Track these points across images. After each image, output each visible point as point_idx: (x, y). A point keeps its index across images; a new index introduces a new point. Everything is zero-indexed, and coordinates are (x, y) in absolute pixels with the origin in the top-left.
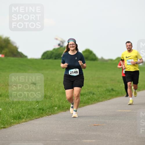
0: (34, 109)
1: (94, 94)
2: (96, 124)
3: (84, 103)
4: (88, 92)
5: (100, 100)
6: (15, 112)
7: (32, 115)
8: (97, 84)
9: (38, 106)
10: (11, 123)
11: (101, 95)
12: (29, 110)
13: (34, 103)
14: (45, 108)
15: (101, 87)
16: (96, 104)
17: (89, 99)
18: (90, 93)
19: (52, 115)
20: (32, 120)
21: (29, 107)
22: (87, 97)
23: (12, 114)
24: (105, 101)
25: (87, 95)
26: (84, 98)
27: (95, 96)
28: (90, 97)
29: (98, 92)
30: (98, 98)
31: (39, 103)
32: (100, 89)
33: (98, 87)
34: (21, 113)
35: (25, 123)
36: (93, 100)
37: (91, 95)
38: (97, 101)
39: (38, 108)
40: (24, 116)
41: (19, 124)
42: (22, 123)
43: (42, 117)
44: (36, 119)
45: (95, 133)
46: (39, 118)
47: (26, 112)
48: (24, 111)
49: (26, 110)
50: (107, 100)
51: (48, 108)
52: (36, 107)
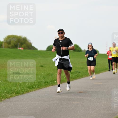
0: (42, 82)
1: (79, 73)
2: (81, 91)
3: (73, 78)
4: (76, 71)
5: (83, 76)
6: (30, 84)
7: (41, 86)
8: (82, 66)
9: (44, 81)
10: (27, 91)
11: (84, 73)
12: (39, 83)
13: (42, 78)
14: (49, 82)
15: (84, 68)
16: (81, 79)
17: (76, 76)
18: (77, 72)
19: (53, 86)
20: (41, 89)
21: (39, 81)
22: (75, 74)
23: (28, 85)
24: (86, 77)
25: (75, 73)
26: (74, 75)
27: (80, 74)
28: (77, 74)
29: (82, 71)
30: (82, 75)
31: (45, 78)
32: (83, 69)
33: (82, 68)
34: (33, 84)
35: (36, 91)
36: (79, 77)
37: (78, 73)
38: (82, 77)
39: (45, 81)
40: (35, 86)
41: (32, 91)
42: (35, 91)
43: (47, 87)
44: (43, 88)
45: (80, 97)
46: (45, 88)
47: (37, 84)
48: (35, 83)
49: (37, 83)
50: (88, 76)
51: (50, 82)
52: (43, 81)
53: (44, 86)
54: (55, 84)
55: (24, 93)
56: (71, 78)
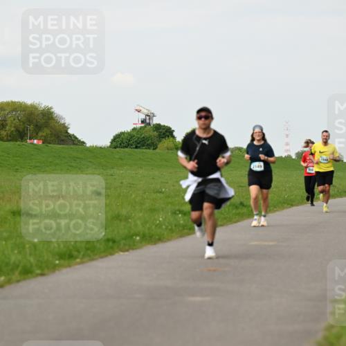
2: (212, 267)
6: (62, 246)
7: (94, 251)
9: (104, 236)
10: (55, 266)
14: (117, 238)
19: (131, 251)
20: (94, 260)
23: (56, 250)
34: (73, 247)
35: (80, 266)
39: (106, 238)
40: (79, 252)
41: (70, 267)
42: (76, 266)
43: (112, 254)
44: (102, 257)
46: (107, 256)
47: (83, 245)
51: (123, 239)
53: (104, 252)
54: (134, 245)
55: (46, 271)
56: (184, 229)
